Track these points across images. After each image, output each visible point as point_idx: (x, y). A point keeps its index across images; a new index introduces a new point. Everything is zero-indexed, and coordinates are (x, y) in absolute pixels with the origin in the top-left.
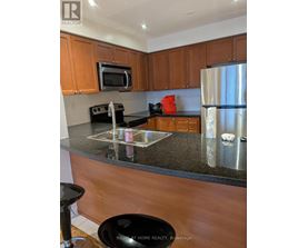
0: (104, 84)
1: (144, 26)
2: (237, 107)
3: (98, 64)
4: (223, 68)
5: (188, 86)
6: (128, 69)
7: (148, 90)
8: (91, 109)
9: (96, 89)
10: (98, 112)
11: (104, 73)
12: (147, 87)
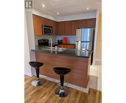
0: (44, 32)
1: (58, 13)
2: (87, 42)
3: (42, 25)
4: (83, 30)
5: (71, 34)
6: (52, 27)
7: (58, 35)
8: (39, 40)
9: (42, 34)
10: (41, 42)
11: (44, 29)
12: (57, 34)
